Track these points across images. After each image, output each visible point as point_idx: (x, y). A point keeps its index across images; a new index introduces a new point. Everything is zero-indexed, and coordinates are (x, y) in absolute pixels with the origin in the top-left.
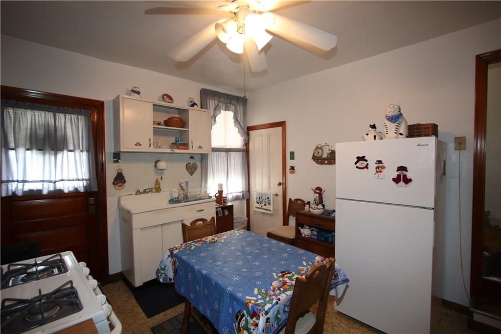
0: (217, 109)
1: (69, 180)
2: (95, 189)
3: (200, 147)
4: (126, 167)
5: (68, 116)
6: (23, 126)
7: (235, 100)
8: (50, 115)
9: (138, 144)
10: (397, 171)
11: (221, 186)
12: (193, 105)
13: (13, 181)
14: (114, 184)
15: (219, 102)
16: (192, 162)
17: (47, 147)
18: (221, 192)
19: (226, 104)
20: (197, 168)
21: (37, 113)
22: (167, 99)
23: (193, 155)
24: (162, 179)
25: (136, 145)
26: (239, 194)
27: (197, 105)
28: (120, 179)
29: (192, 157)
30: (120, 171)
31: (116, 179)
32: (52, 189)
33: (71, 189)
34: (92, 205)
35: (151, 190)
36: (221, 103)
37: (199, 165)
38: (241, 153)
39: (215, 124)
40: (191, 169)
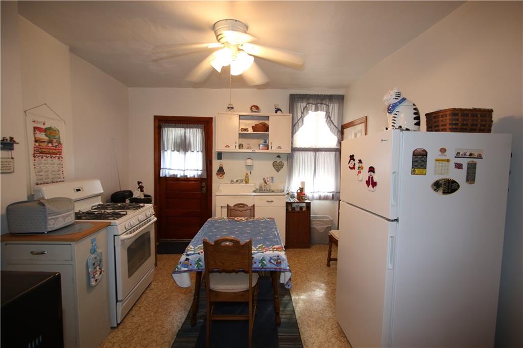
0: (305, 111)
1: (190, 170)
2: (205, 177)
3: (279, 147)
4: (225, 163)
5: (191, 129)
6: (171, 138)
7: (328, 100)
8: (183, 130)
9: (227, 146)
10: (369, 172)
11: (303, 183)
12: (277, 110)
13: (166, 169)
14: (217, 174)
15: (308, 104)
16: (278, 160)
17: (181, 150)
18: (302, 189)
19: (316, 104)
20: (283, 166)
21: (177, 129)
22: (254, 109)
23: (279, 155)
24: (251, 173)
25: (226, 147)
26: (329, 194)
27: (280, 110)
28: (221, 171)
29: (279, 156)
30: (221, 166)
31: (218, 171)
32: (182, 175)
33: (192, 176)
34: (204, 187)
35: (241, 181)
36: (311, 105)
37: (285, 163)
38: (334, 153)
39: (302, 125)
40: (278, 167)
